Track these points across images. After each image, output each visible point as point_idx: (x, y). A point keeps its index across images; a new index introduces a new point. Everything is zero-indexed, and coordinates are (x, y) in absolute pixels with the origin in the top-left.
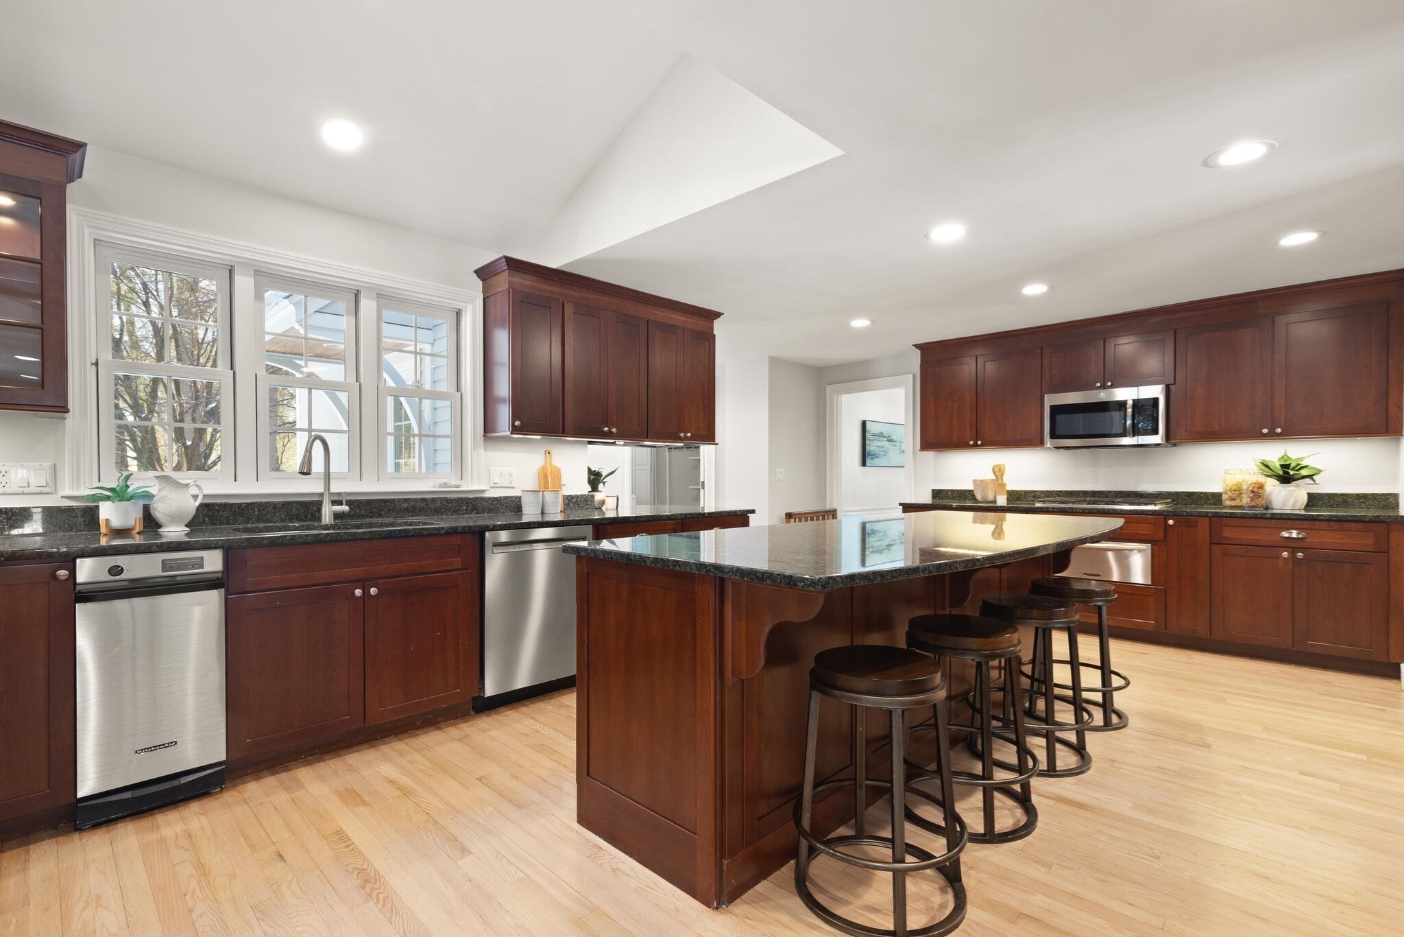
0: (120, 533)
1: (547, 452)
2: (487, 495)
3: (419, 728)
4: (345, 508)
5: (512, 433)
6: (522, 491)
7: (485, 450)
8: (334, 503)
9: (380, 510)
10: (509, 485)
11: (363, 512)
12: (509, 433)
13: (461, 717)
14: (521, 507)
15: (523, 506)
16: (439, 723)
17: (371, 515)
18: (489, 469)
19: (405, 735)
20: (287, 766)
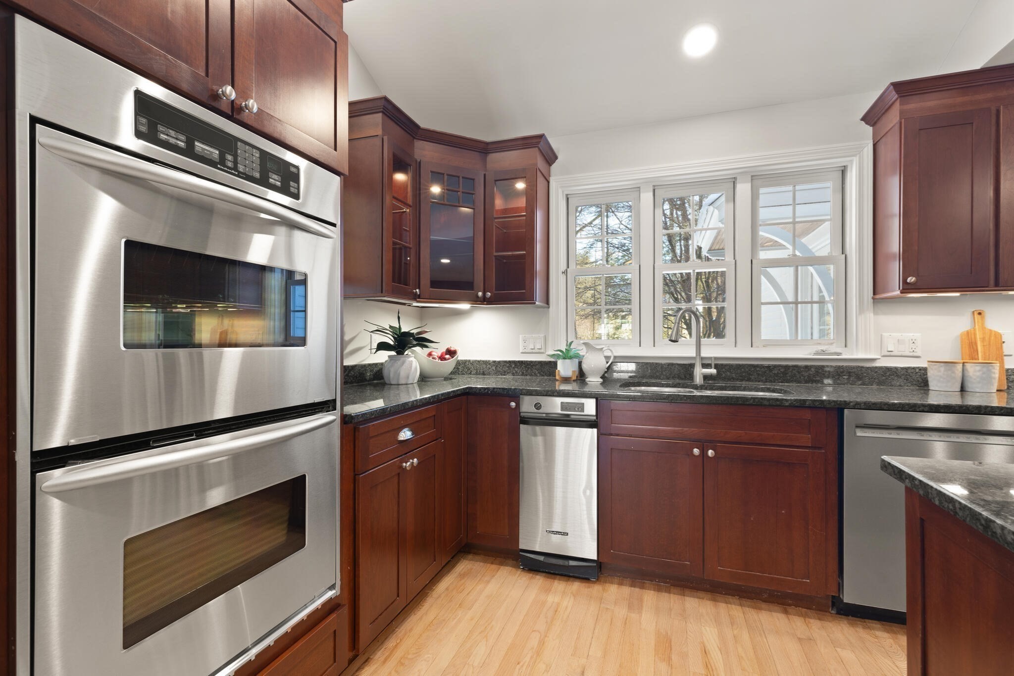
0: (566, 380)
1: (976, 314)
2: (877, 364)
3: (765, 601)
4: (713, 371)
5: (901, 293)
6: (929, 362)
7: (875, 313)
8: (705, 366)
9: (750, 374)
10: (911, 354)
11: (734, 375)
12: (898, 292)
13: (815, 610)
14: (927, 381)
15: (930, 379)
16: (790, 605)
17: (741, 378)
18: (881, 335)
19: (749, 602)
20: (644, 582)
